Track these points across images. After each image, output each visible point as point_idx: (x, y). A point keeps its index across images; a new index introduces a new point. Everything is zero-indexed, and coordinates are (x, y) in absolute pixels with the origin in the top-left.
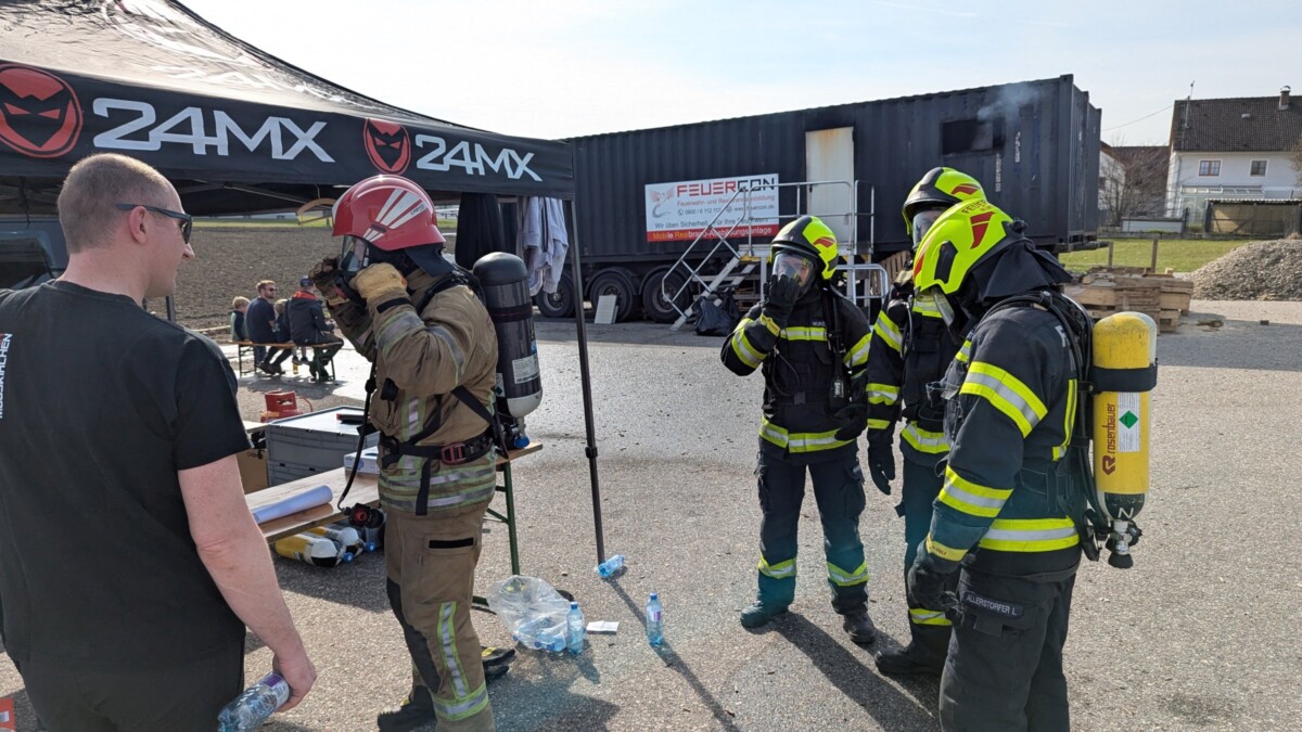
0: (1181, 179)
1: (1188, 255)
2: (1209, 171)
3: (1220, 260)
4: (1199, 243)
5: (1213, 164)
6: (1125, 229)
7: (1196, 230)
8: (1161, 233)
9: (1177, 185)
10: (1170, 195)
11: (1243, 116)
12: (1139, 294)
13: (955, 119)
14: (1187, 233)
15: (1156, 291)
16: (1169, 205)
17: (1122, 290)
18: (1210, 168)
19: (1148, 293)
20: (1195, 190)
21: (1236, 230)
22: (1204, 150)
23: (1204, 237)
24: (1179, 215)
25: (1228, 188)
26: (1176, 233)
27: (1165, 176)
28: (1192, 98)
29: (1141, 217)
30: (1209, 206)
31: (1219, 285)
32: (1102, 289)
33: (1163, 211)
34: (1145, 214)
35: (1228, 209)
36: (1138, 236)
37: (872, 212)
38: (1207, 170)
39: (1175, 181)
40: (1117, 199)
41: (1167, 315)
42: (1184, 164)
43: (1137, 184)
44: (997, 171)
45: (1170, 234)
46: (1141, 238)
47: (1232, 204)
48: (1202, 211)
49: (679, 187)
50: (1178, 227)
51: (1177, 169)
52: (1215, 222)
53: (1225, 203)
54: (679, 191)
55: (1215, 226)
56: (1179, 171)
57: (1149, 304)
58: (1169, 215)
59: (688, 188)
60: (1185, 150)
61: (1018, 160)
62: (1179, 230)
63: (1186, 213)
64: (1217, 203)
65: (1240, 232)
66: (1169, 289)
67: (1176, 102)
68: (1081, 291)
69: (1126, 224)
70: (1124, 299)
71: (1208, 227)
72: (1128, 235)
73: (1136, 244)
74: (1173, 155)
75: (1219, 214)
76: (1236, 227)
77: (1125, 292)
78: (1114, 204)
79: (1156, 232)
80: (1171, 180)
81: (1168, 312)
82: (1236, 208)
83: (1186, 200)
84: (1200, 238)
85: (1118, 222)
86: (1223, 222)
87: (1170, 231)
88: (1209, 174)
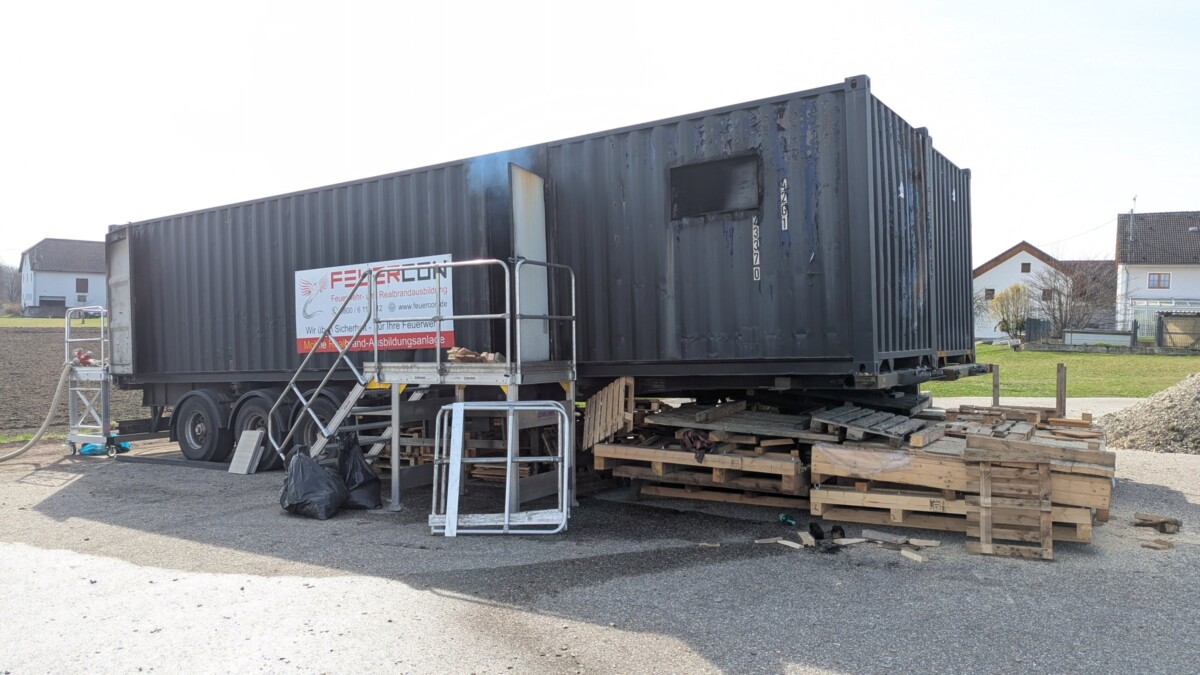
0: (1130, 290)
1: (1138, 373)
2: (1158, 284)
3: (1172, 390)
4: (1150, 358)
5: (1162, 277)
6: (1067, 342)
7: (1148, 344)
8: (1108, 347)
9: (1126, 295)
10: (1119, 307)
11: (1191, 229)
12: (1010, 473)
13: (687, 161)
14: (1137, 346)
15: (1042, 470)
16: (1119, 317)
17: (977, 463)
18: (1159, 280)
19: (1026, 473)
20: (1145, 303)
21: (1193, 345)
22: (1150, 263)
23: (1156, 351)
24: (1130, 328)
25: (1180, 301)
26: (1124, 347)
27: (1114, 289)
28: (1136, 212)
29: (1087, 329)
30: (1160, 318)
31: (1173, 429)
32: (942, 457)
33: (1114, 323)
34: (1091, 326)
35: (1182, 322)
36: (1083, 349)
37: (574, 314)
38: (1156, 283)
39: (1124, 292)
40: (1060, 310)
41: (1069, 516)
42: (1132, 276)
43: (1081, 295)
44: (755, 246)
45: (1117, 347)
46: (1086, 352)
47: (1185, 316)
48: (1154, 323)
49: (333, 274)
50: (1126, 341)
51: (1125, 279)
52: (1168, 336)
53: (1178, 316)
54: (333, 280)
55: (1168, 340)
56: (1128, 280)
57: (1030, 496)
58: (1119, 327)
59: (343, 276)
60: (1131, 262)
61: (785, 227)
62: (1128, 344)
63: (1135, 325)
64: (1168, 315)
65: (1197, 346)
66: (1067, 466)
67: (1119, 215)
68: (907, 459)
69: (1068, 336)
70: (982, 481)
71: (1160, 341)
72: (1071, 349)
73: (1079, 358)
74: (1120, 267)
75: (1171, 327)
76: (1193, 341)
77: (982, 468)
78: (1057, 315)
79: (1101, 345)
80: (1120, 291)
81: (1069, 511)
82: (1191, 321)
83: (1136, 313)
84: (1152, 353)
85: (1061, 336)
86: (1177, 335)
87: (1117, 344)
88: (1159, 287)
